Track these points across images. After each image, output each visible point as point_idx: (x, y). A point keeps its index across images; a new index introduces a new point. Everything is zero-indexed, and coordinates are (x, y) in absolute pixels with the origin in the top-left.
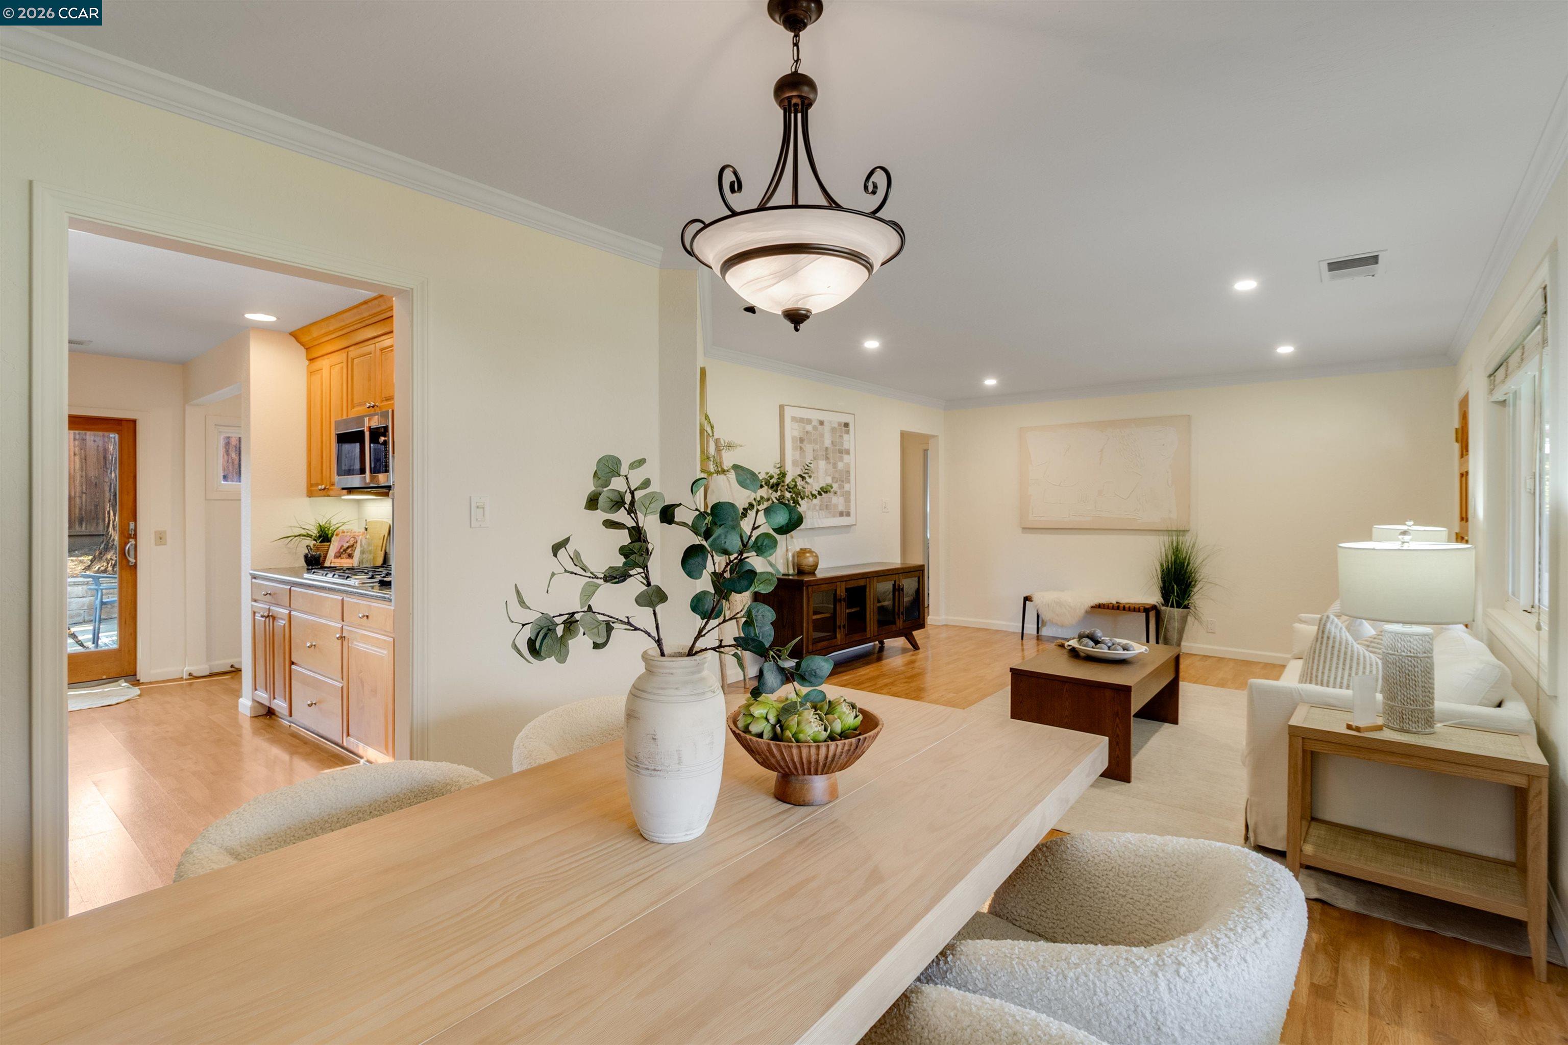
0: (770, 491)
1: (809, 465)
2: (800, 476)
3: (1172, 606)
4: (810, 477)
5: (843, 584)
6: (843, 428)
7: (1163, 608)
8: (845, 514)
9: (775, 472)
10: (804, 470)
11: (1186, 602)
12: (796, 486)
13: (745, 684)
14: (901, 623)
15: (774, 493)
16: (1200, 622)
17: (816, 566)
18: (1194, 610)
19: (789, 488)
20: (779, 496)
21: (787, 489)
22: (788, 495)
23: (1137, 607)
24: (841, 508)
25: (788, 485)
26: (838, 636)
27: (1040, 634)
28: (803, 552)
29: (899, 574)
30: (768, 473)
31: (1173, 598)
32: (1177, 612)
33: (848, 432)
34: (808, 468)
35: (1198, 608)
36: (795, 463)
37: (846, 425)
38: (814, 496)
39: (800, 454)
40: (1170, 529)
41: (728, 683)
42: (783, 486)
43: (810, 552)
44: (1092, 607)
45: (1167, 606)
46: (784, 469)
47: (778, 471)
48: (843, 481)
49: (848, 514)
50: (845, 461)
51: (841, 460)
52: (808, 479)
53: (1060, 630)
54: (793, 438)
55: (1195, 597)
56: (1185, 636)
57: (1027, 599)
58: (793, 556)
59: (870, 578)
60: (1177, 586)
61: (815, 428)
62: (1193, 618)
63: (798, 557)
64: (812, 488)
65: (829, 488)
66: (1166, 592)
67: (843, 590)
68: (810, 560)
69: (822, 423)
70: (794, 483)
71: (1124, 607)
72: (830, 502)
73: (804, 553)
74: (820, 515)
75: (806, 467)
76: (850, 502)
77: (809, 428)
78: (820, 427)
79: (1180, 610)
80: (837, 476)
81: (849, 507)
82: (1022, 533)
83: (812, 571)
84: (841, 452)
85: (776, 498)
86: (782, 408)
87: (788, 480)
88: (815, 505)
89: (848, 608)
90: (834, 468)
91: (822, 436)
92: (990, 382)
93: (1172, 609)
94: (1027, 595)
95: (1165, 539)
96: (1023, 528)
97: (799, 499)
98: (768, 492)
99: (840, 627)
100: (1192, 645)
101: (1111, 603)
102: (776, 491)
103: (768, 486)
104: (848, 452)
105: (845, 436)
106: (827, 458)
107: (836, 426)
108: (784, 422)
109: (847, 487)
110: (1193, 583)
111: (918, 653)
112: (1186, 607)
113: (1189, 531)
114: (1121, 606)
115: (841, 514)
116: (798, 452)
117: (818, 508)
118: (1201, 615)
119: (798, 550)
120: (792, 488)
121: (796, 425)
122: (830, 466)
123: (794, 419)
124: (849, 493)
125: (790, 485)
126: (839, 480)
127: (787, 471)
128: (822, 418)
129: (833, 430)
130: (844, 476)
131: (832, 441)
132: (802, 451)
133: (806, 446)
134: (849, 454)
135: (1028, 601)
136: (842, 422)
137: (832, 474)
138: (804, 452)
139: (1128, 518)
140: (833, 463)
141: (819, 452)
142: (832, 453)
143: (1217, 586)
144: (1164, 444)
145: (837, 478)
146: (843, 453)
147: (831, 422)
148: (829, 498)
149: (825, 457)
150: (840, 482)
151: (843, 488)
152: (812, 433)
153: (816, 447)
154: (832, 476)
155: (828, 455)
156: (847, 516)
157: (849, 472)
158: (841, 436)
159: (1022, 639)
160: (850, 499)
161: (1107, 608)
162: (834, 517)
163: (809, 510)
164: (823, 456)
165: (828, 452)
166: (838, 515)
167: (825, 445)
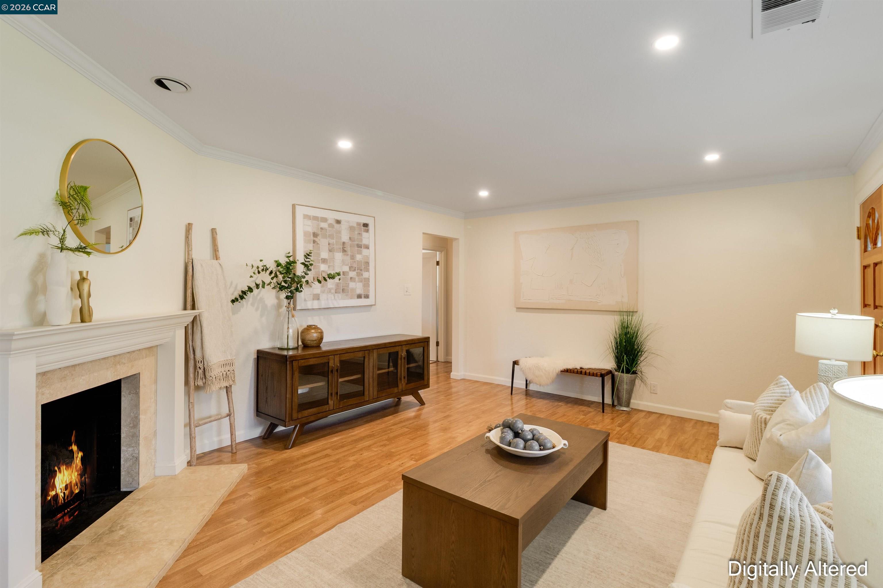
3: (623, 372)
5: (338, 357)
6: (362, 227)
7: (616, 373)
8: (363, 296)
9: (284, 261)
11: (635, 369)
13: (232, 449)
14: (404, 384)
16: (645, 384)
17: (321, 341)
18: (640, 375)
23: (595, 372)
24: (359, 291)
26: (331, 402)
27: (528, 388)
28: (309, 328)
29: (402, 345)
31: (624, 365)
32: (626, 377)
33: (367, 231)
35: (643, 373)
37: (366, 225)
39: (313, 246)
40: (622, 310)
41: (197, 454)
43: (316, 328)
44: (561, 371)
45: (619, 372)
46: (294, 258)
47: (287, 260)
48: (361, 270)
50: (364, 254)
51: (360, 253)
54: (306, 234)
55: (641, 365)
56: (633, 395)
57: (515, 363)
59: (369, 350)
60: (627, 357)
61: (331, 225)
62: (640, 382)
63: (302, 333)
66: (619, 360)
67: (338, 362)
68: (314, 335)
69: (338, 222)
71: (586, 372)
72: (348, 286)
73: (310, 330)
74: (336, 297)
76: (368, 287)
77: (324, 225)
78: (336, 226)
79: (629, 375)
80: (355, 265)
81: (368, 291)
82: (516, 311)
84: (359, 246)
86: (294, 206)
88: (330, 289)
89: (342, 377)
90: (351, 259)
91: (339, 232)
92: (484, 194)
93: (622, 374)
94: (516, 360)
95: (617, 318)
96: (517, 308)
99: (332, 394)
100: (639, 402)
101: (576, 369)
104: (367, 247)
105: (365, 234)
106: (344, 251)
107: (355, 225)
108: (296, 219)
109: (365, 275)
110: (640, 354)
111: (423, 409)
112: (634, 373)
113: (637, 312)
114: (584, 371)
115: (359, 296)
116: (311, 245)
117: (333, 291)
118: (645, 378)
119: (303, 327)
121: (309, 222)
122: (348, 258)
123: (306, 217)
124: (367, 280)
126: (358, 270)
127: (298, 260)
128: (339, 218)
129: (351, 229)
130: (363, 266)
131: (350, 238)
132: (316, 243)
133: (320, 240)
134: (368, 248)
135: (515, 365)
136: (361, 223)
137: (349, 264)
138: (318, 244)
139: (591, 301)
140: (350, 255)
141: (335, 245)
142: (349, 247)
143: (659, 357)
144: (618, 244)
145: (355, 267)
146: (361, 248)
147: (348, 222)
148: (346, 283)
149: (342, 250)
150: (359, 271)
151: (362, 275)
152: (327, 229)
153: (331, 241)
154: (349, 265)
155: (345, 249)
156: (366, 298)
157: (368, 264)
158: (360, 234)
159: (512, 394)
160: (369, 285)
161: (573, 372)
162: (351, 298)
163: (323, 293)
164: (340, 248)
165: (345, 246)
166: (356, 297)
167: (342, 240)
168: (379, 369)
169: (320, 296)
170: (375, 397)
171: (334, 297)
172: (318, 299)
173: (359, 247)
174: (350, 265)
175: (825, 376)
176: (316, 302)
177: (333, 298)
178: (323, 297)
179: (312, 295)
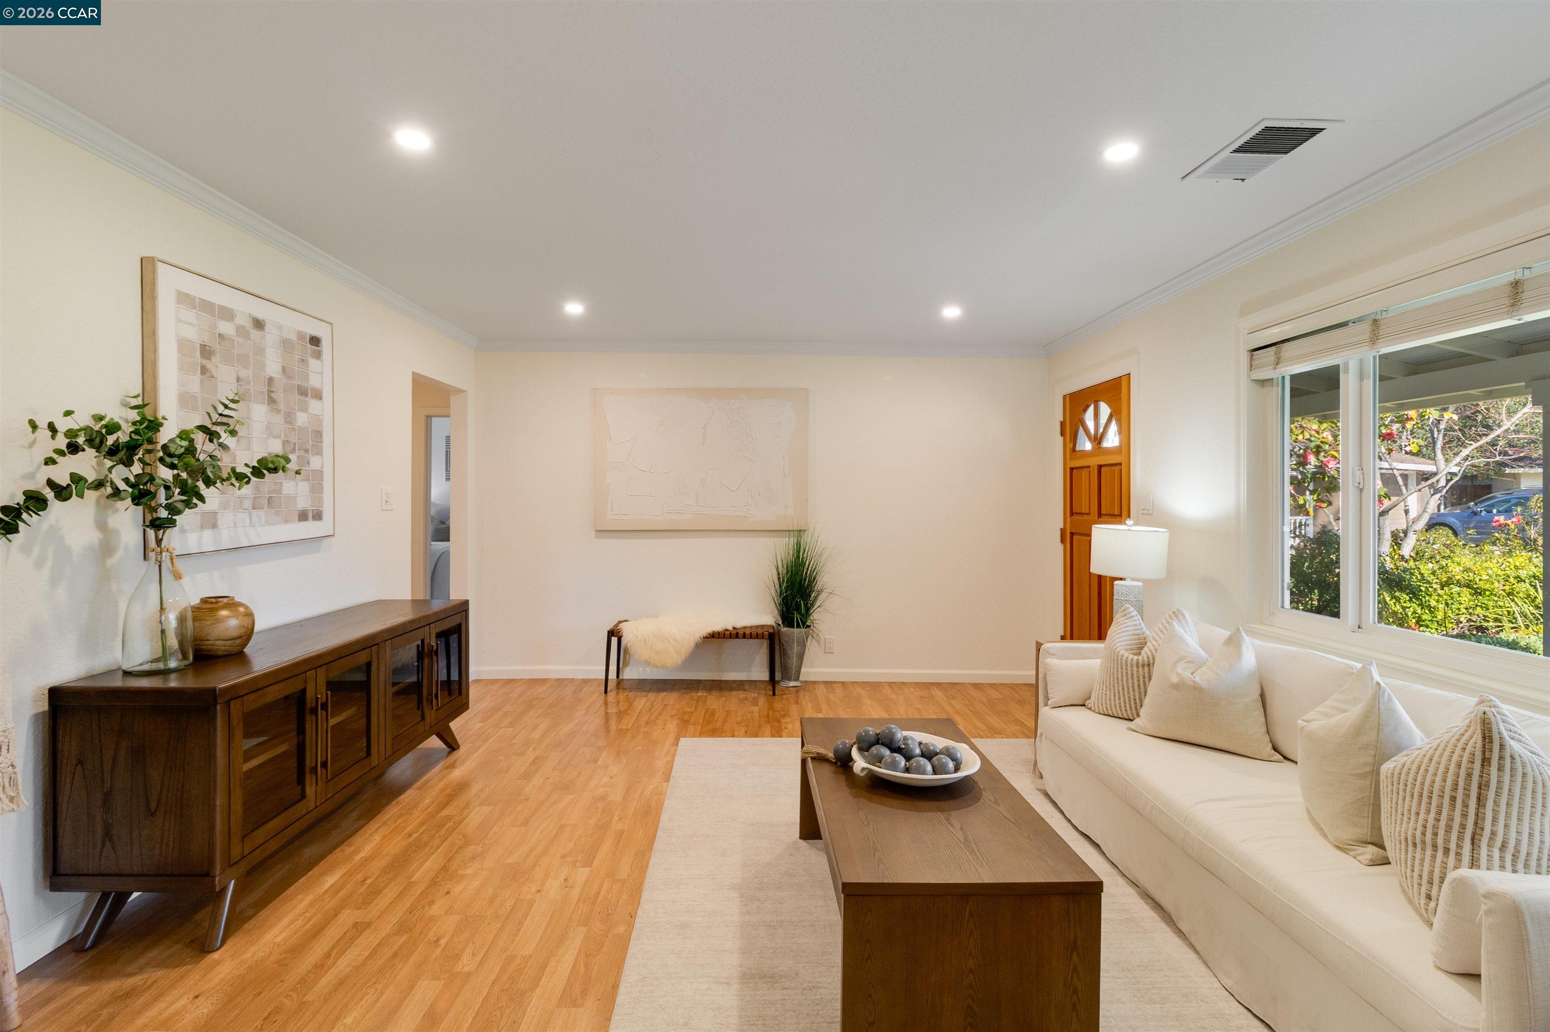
0: (108, 463)
1: (231, 405)
2: (202, 428)
3: (791, 626)
4: (233, 433)
5: (322, 672)
6: (308, 345)
7: (780, 629)
8: (310, 515)
9: (126, 418)
10: (215, 417)
11: (806, 620)
12: (191, 450)
14: (434, 711)
15: (121, 467)
16: (818, 642)
17: (248, 634)
18: (814, 628)
19: (171, 455)
20: (136, 476)
21: (161, 460)
22: (165, 473)
23: (760, 631)
24: (302, 504)
25: (165, 447)
26: (310, 790)
27: (620, 678)
28: (208, 606)
29: (429, 624)
30: (101, 418)
31: (799, 615)
32: (796, 632)
33: (318, 356)
34: (227, 412)
35: (816, 625)
36: (185, 401)
37: (315, 341)
38: (240, 477)
39: (202, 382)
40: (790, 528)
42: (149, 452)
43: (232, 605)
44: (704, 638)
45: (784, 626)
46: (155, 411)
47: (134, 415)
48: (307, 451)
49: (318, 516)
50: (310, 411)
51: (305, 409)
52: (225, 438)
53: (648, 669)
54: (183, 345)
56: (804, 660)
57: (611, 633)
58: (182, 620)
59: (377, 644)
61: (240, 330)
62: (813, 638)
63: (195, 619)
64: (234, 459)
65: (283, 462)
66: (784, 610)
67: (322, 686)
68: (231, 624)
69: (259, 324)
70: (185, 443)
71: (744, 634)
72: (279, 491)
73: (214, 610)
74: (255, 519)
75: (221, 409)
76: (321, 490)
77: (226, 328)
78: (255, 334)
79: (800, 629)
80: (294, 438)
81: (321, 502)
82: (597, 537)
83: (236, 649)
84: (303, 392)
85: (126, 481)
86: (147, 267)
87: (166, 435)
88: (241, 499)
90: (287, 422)
91: (260, 351)
92: (574, 308)
93: (790, 629)
94: (616, 626)
96: (597, 531)
97: (201, 485)
98: (100, 464)
99: (314, 770)
100: (809, 669)
101: (726, 630)
102: (128, 463)
103: (98, 449)
104: (318, 395)
105: (313, 363)
106: (272, 401)
107: (294, 337)
108: (154, 297)
109: (316, 462)
110: (813, 595)
112: (809, 626)
113: (806, 530)
114: (741, 632)
115: (303, 516)
116: (197, 378)
117: (248, 504)
118: (819, 634)
119: (196, 601)
120: (179, 457)
121: (190, 315)
122: (279, 419)
123: (184, 298)
124: (319, 473)
125: (172, 449)
126: (300, 449)
127: (164, 418)
128: (260, 316)
129: (286, 345)
130: (310, 440)
131: (284, 369)
132: (208, 374)
133: (217, 366)
134: (321, 398)
135: (613, 638)
136: (307, 333)
137: (283, 435)
138: (212, 377)
139: (737, 516)
140: (284, 412)
141: (252, 384)
142: (282, 391)
143: (836, 596)
144: (779, 423)
145: (295, 444)
146: (307, 395)
147: (280, 328)
148: (276, 483)
149: (267, 397)
150: (302, 453)
151: (308, 463)
152: (233, 340)
153: (244, 373)
154: (283, 438)
155: (273, 395)
156: (316, 520)
157: (321, 436)
158: (304, 360)
159: (606, 692)
160: (323, 488)
161: (723, 636)
162: (286, 522)
163: (225, 509)
164: (262, 393)
165: (273, 389)
166: (297, 518)
167: (267, 373)
168: (394, 684)
169: (219, 516)
170: (389, 753)
171: (251, 520)
172: (214, 526)
173: (302, 395)
174: (285, 436)
175: (1127, 600)
176: (208, 534)
177: (248, 522)
178: (225, 519)
179: (199, 515)
